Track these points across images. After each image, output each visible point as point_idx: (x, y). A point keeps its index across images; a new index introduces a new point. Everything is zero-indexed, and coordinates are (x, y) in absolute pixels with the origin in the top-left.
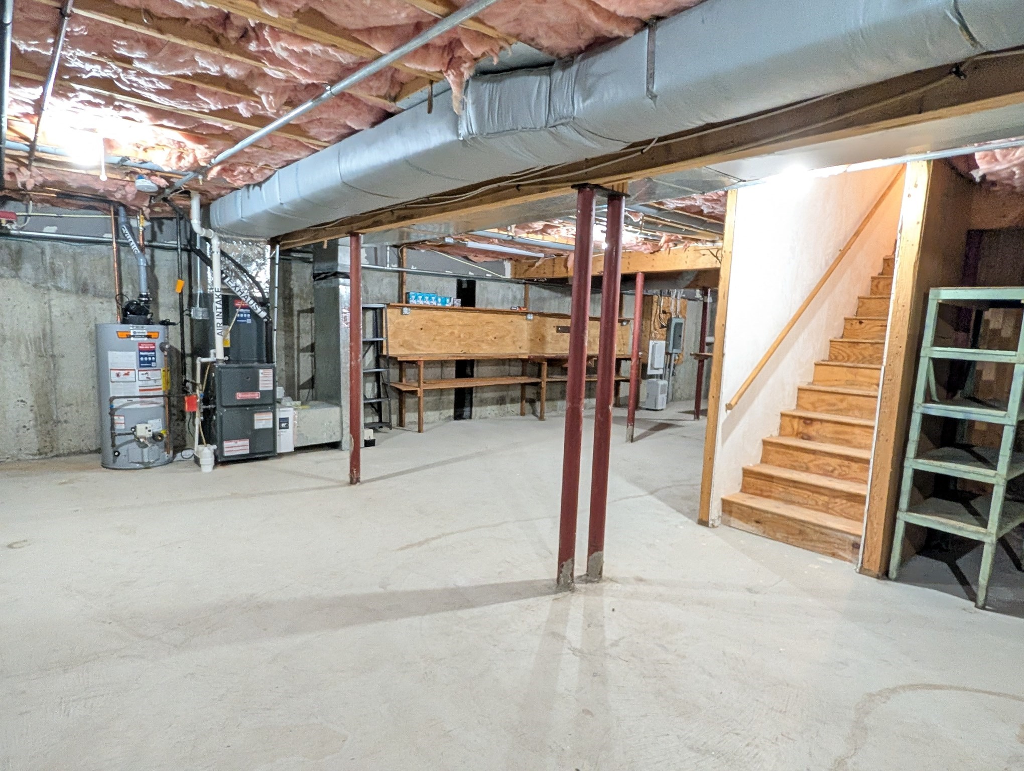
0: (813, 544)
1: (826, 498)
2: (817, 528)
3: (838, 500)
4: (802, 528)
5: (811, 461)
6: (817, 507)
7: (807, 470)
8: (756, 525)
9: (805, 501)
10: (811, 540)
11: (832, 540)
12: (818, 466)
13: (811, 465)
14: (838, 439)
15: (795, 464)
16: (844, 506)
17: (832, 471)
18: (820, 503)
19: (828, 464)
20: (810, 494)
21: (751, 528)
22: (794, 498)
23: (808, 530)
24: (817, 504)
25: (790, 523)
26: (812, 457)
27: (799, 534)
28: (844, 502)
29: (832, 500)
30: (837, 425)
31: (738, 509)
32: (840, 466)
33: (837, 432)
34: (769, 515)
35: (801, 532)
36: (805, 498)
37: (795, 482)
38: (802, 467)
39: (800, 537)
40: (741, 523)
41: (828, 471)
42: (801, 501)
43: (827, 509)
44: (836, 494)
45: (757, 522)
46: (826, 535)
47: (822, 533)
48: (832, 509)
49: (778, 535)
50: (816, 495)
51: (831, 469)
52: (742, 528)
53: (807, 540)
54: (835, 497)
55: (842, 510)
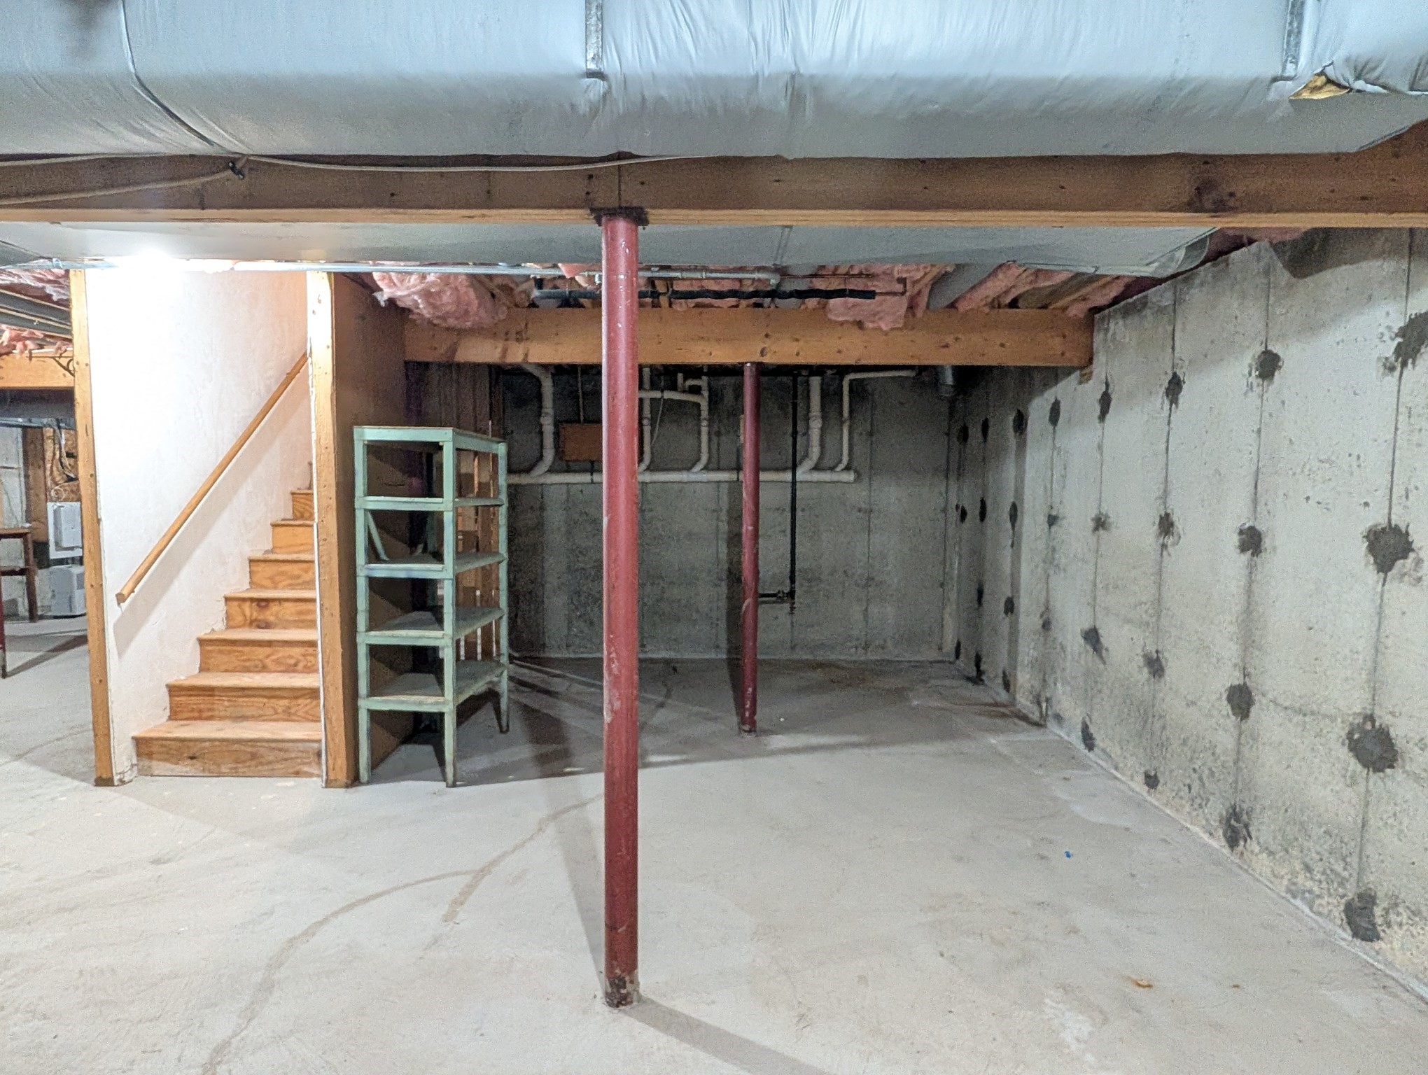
0: (270, 767)
1: (285, 702)
2: (273, 745)
3: (300, 701)
4: (254, 750)
5: (268, 656)
6: (275, 717)
7: (264, 669)
8: (189, 762)
9: (261, 712)
10: (270, 763)
11: (293, 755)
12: (277, 662)
13: (268, 662)
14: (302, 621)
15: (248, 664)
16: (308, 707)
17: (296, 665)
18: (280, 710)
19: (290, 657)
20: (265, 700)
21: (185, 769)
22: (248, 712)
23: (262, 750)
24: (276, 713)
25: (236, 747)
26: (268, 650)
27: (252, 760)
28: (308, 701)
29: (294, 702)
30: (298, 604)
31: (162, 746)
32: (304, 655)
33: (300, 613)
34: (207, 744)
35: (254, 756)
36: (260, 708)
37: (243, 689)
38: (256, 667)
39: (254, 763)
40: (168, 765)
41: (291, 666)
42: (254, 713)
43: (289, 716)
44: (299, 693)
45: (192, 758)
46: (286, 751)
47: (280, 750)
48: (295, 714)
49: (224, 769)
50: (273, 701)
51: (292, 661)
52: (170, 773)
53: (262, 764)
54: (297, 698)
55: (306, 712)
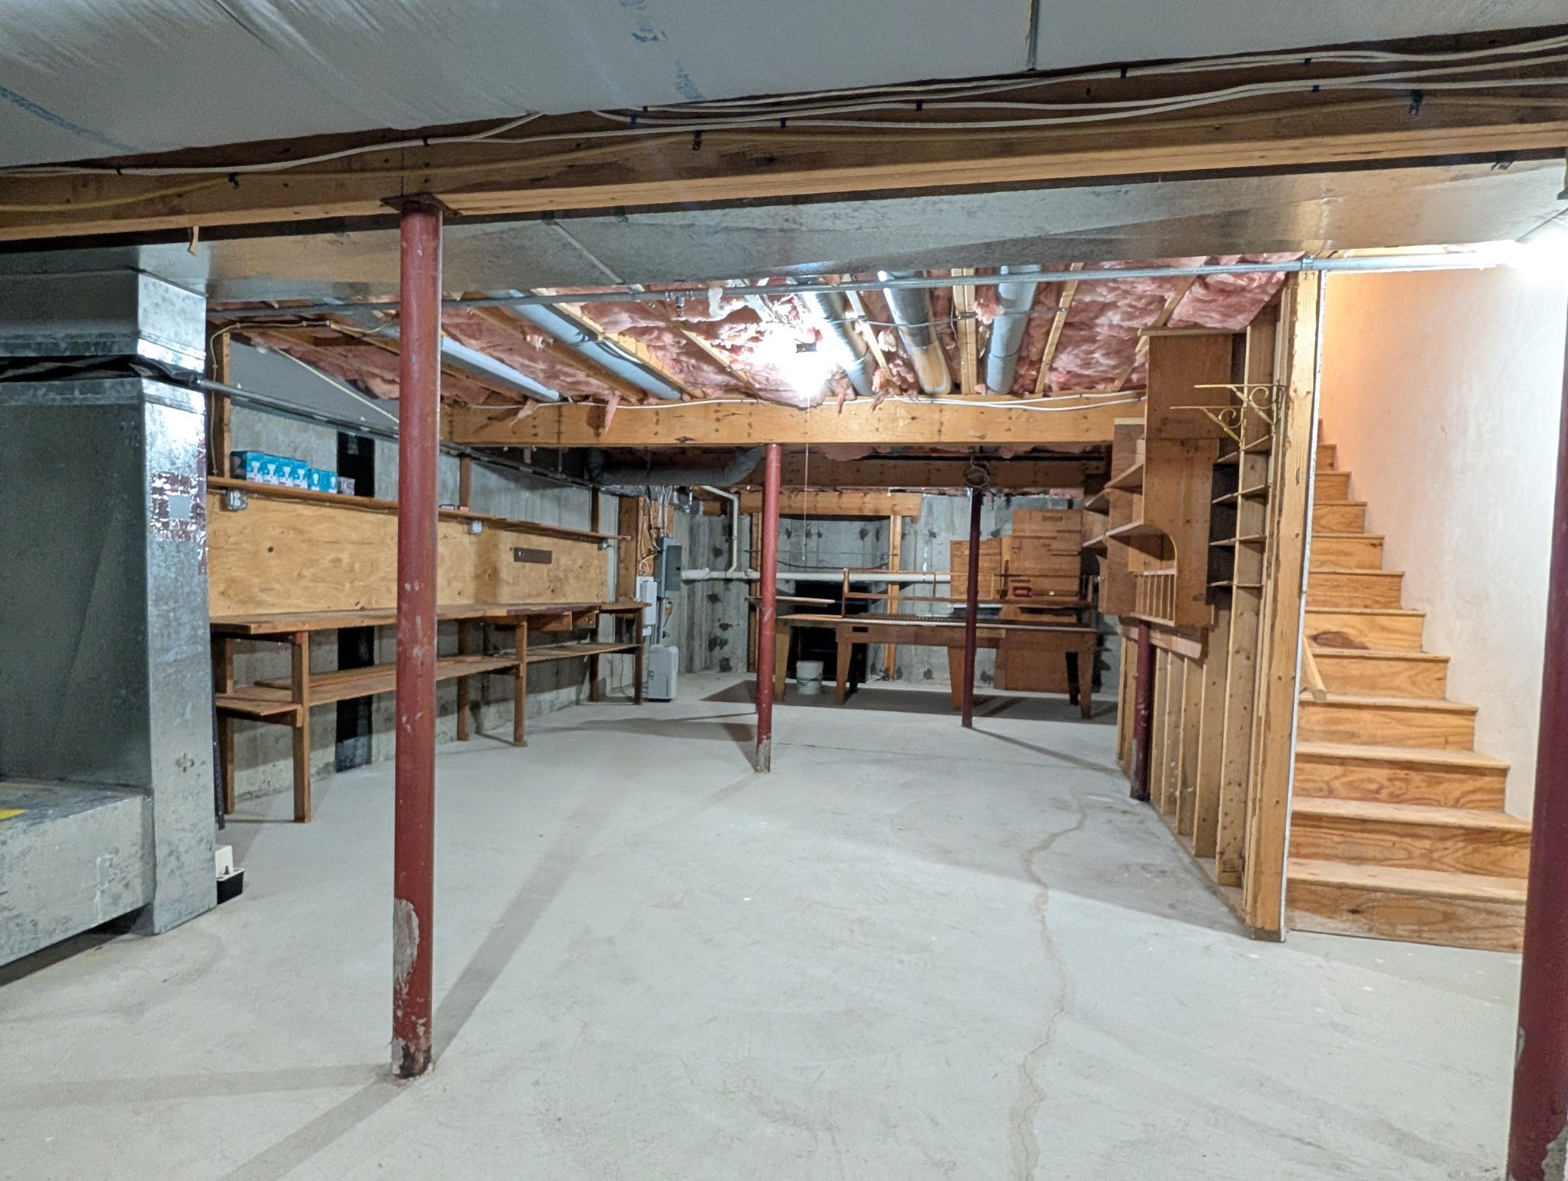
0: (1471, 935)
1: (1427, 843)
2: (1480, 905)
3: (1449, 844)
4: (1449, 910)
5: (1337, 778)
6: (1408, 862)
7: (1331, 793)
8: (1351, 917)
9: (1388, 854)
10: (1469, 929)
11: (1509, 922)
12: (1351, 785)
13: (1336, 784)
14: (1334, 733)
16: (1460, 853)
17: (1377, 792)
18: (1417, 853)
19: (1370, 780)
20: (1394, 838)
21: (1341, 926)
22: (1370, 852)
23: (1461, 911)
24: (1410, 857)
25: (1422, 902)
26: (1338, 770)
27: (1443, 922)
28: (1461, 845)
29: (1439, 845)
30: (1330, 710)
31: (1311, 892)
32: (1390, 780)
33: (1330, 721)
34: (1379, 895)
35: (1447, 917)
36: (1388, 848)
37: (1364, 821)
39: (1444, 926)
40: (1319, 919)
41: (1370, 791)
42: (1379, 856)
43: (1430, 863)
44: (1448, 833)
45: (1354, 912)
46: (1499, 914)
47: (1490, 912)
48: (1439, 861)
49: (1400, 930)
50: (1408, 840)
51: (1374, 787)
52: (1319, 929)
53: (1460, 930)
54: (1442, 839)
55: (1457, 860)
